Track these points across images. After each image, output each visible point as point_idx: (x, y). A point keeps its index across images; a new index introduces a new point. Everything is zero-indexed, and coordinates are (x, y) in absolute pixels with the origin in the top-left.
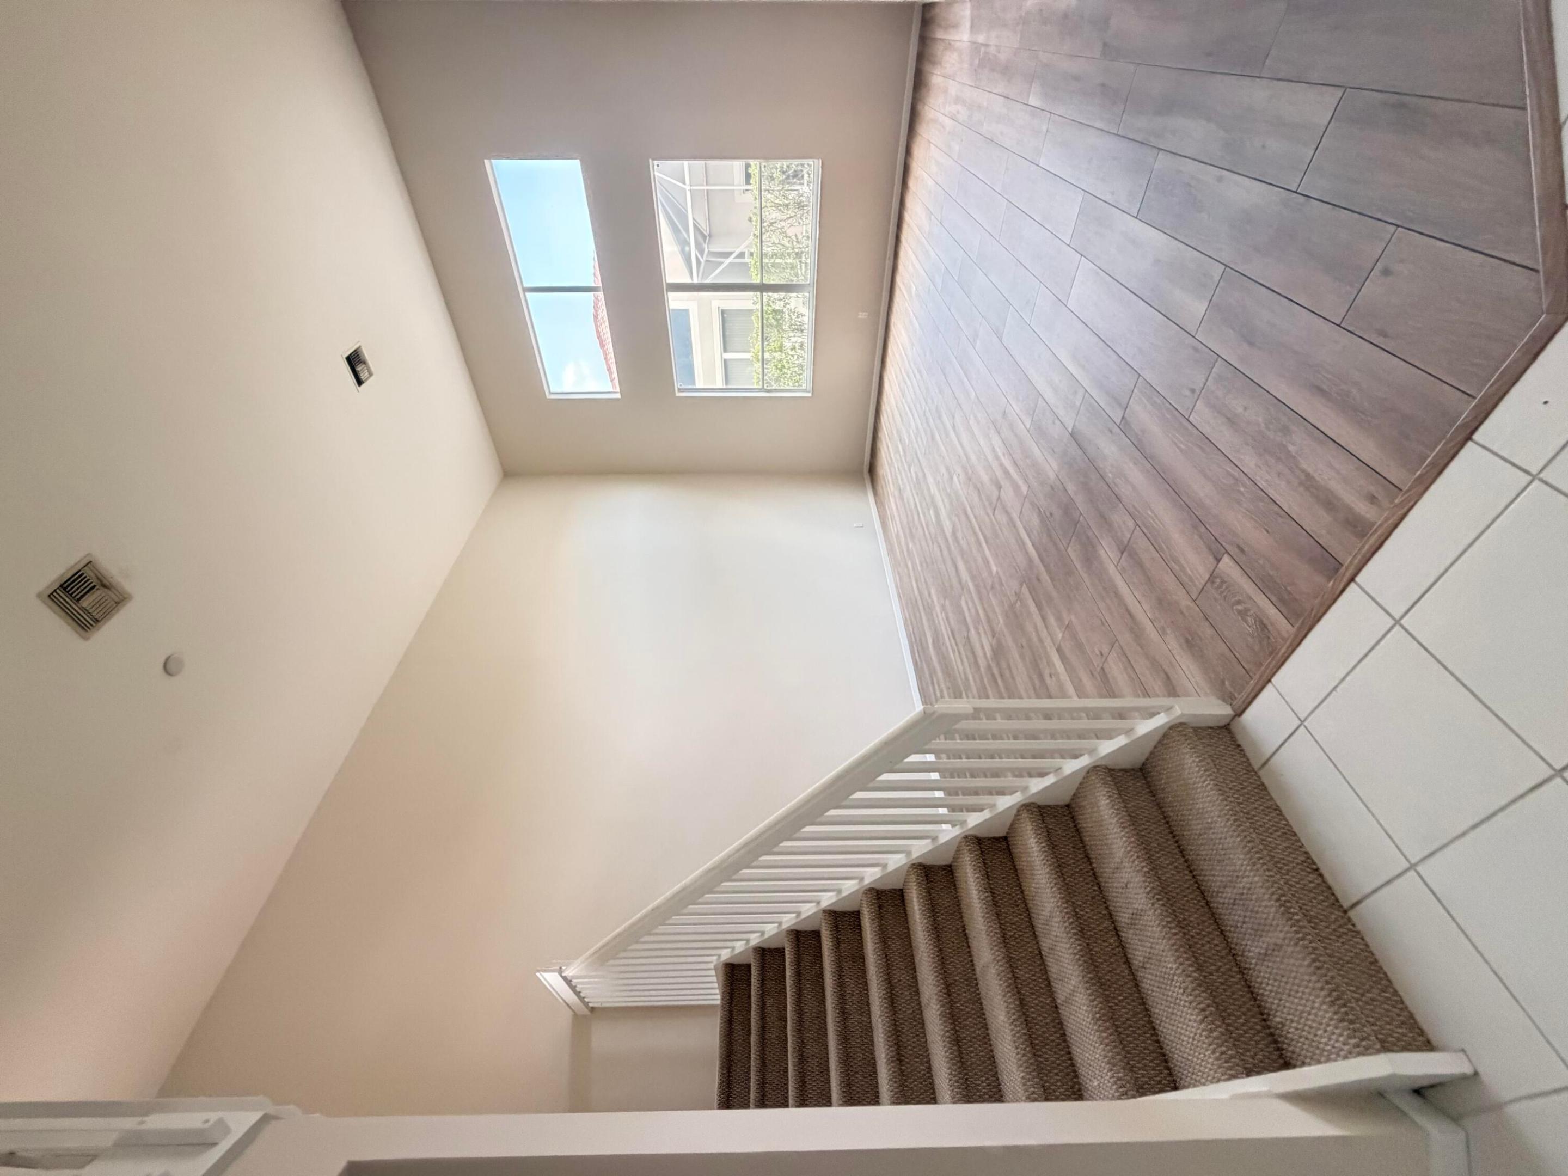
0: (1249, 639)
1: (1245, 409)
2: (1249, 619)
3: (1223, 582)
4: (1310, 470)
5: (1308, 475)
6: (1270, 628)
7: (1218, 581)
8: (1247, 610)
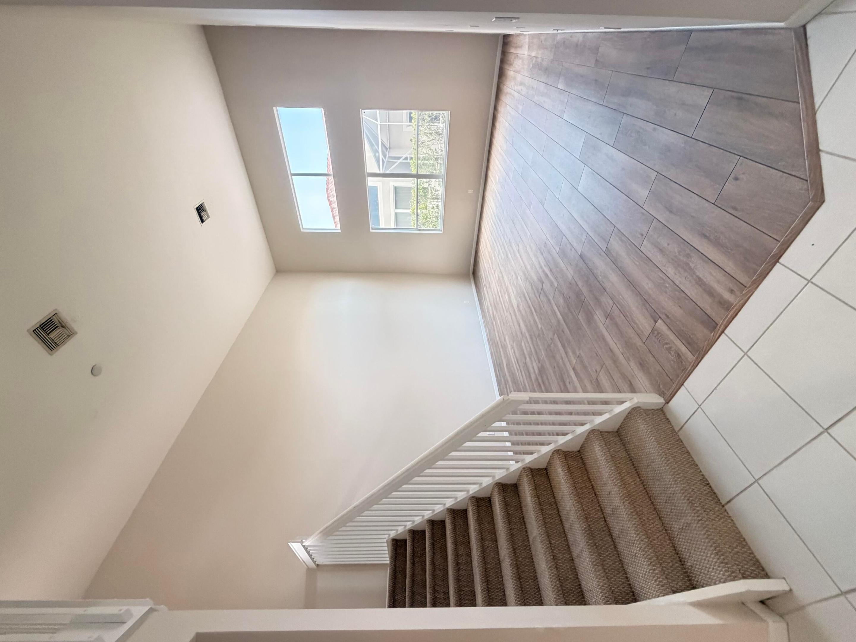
0: (672, 362)
1: (668, 245)
2: (672, 352)
3: (658, 333)
4: (701, 276)
5: (699, 278)
6: (683, 357)
7: (656, 332)
8: (670, 348)
